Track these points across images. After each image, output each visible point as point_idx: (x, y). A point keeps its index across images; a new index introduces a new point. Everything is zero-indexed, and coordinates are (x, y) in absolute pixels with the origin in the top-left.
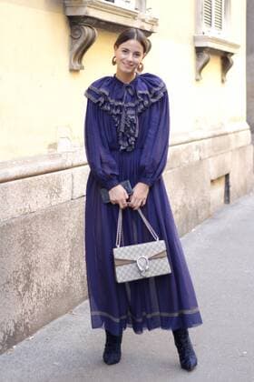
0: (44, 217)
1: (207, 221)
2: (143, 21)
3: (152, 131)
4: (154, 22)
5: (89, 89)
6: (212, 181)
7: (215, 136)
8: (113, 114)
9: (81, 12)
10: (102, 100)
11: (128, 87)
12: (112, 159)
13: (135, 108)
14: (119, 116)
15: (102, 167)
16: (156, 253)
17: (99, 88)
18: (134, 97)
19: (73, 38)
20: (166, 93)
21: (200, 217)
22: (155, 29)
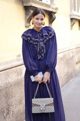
0: (15, 85)
1: (75, 77)
2: (53, 8)
3: (50, 50)
4: (57, 9)
5: (23, 34)
6: (77, 63)
7: (77, 48)
8: (34, 44)
9: (29, 4)
10: (29, 39)
11: (39, 33)
12: (35, 63)
13: (43, 41)
14: (37, 45)
15: (31, 67)
16: (49, 103)
17: (27, 34)
18: (42, 37)
19: (26, 14)
20: (55, 34)
21: (73, 76)
22: (57, 11)
